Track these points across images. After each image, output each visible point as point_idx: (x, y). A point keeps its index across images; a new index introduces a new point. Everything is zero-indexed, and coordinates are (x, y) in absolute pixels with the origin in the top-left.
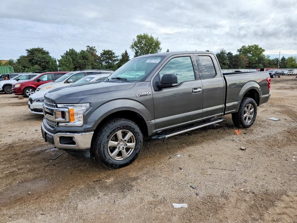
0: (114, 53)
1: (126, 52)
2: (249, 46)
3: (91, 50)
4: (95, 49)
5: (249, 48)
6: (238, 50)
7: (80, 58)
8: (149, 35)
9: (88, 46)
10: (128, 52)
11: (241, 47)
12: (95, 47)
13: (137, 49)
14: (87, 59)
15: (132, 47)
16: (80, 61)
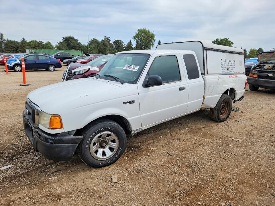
0: (122, 42)
1: (130, 41)
2: (221, 39)
3: (107, 39)
4: (110, 39)
5: (221, 41)
6: (213, 42)
7: (102, 45)
8: (147, 30)
9: (105, 37)
10: (131, 41)
11: (215, 40)
12: (110, 38)
13: (137, 39)
14: (106, 46)
15: (134, 38)
16: (102, 47)
